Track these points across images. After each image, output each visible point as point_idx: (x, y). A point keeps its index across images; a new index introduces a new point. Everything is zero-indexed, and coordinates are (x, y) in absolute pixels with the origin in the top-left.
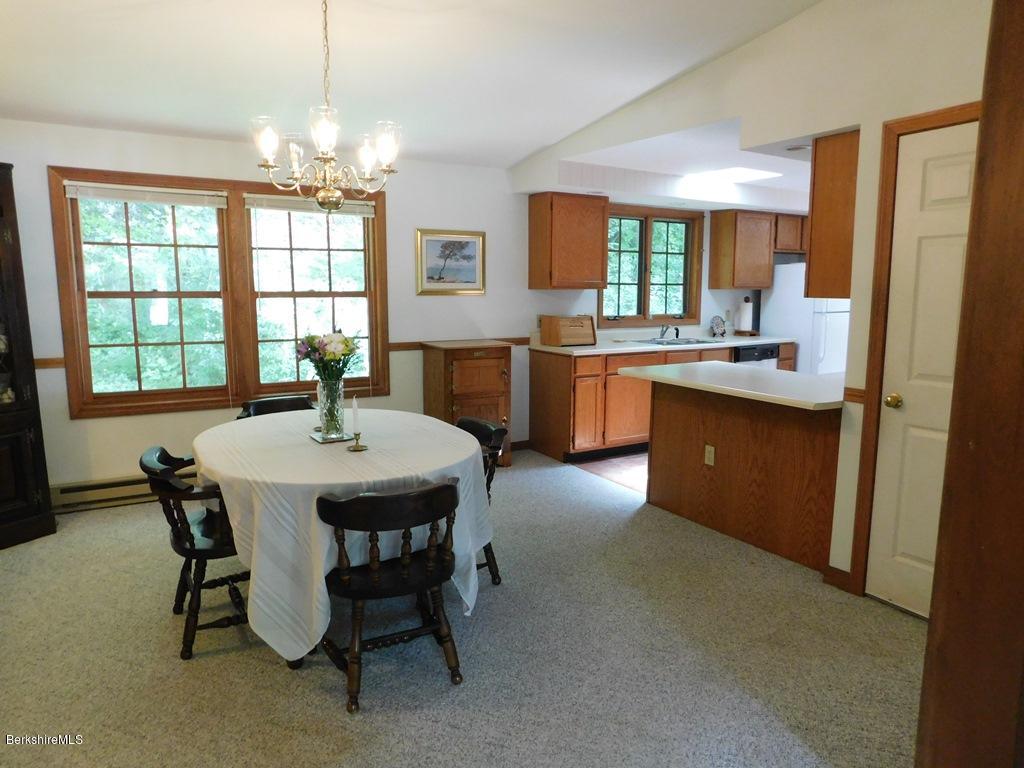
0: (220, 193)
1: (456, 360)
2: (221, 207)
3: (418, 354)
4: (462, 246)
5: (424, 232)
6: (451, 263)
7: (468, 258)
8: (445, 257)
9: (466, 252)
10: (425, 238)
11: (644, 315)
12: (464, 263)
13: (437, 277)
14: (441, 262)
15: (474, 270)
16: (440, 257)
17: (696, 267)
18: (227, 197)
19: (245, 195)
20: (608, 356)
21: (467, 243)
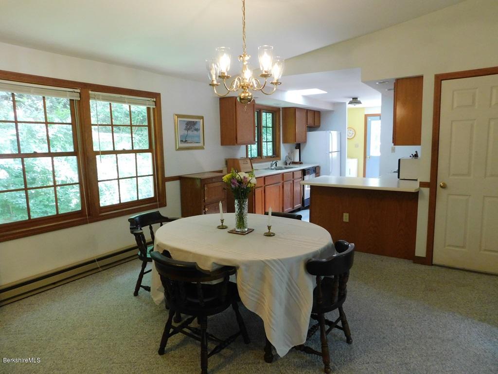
0: (76, 90)
1: (206, 184)
2: (74, 98)
3: (177, 182)
4: (194, 123)
5: (179, 116)
6: (190, 132)
7: (197, 130)
8: (187, 129)
9: (196, 127)
10: (179, 119)
11: (261, 156)
12: (195, 132)
13: (184, 140)
14: (186, 132)
15: (199, 137)
16: (185, 129)
17: (278, 133)
18: (80, 93)
19: (90, 92)
20: (265, 178)
21: (196, 122)
